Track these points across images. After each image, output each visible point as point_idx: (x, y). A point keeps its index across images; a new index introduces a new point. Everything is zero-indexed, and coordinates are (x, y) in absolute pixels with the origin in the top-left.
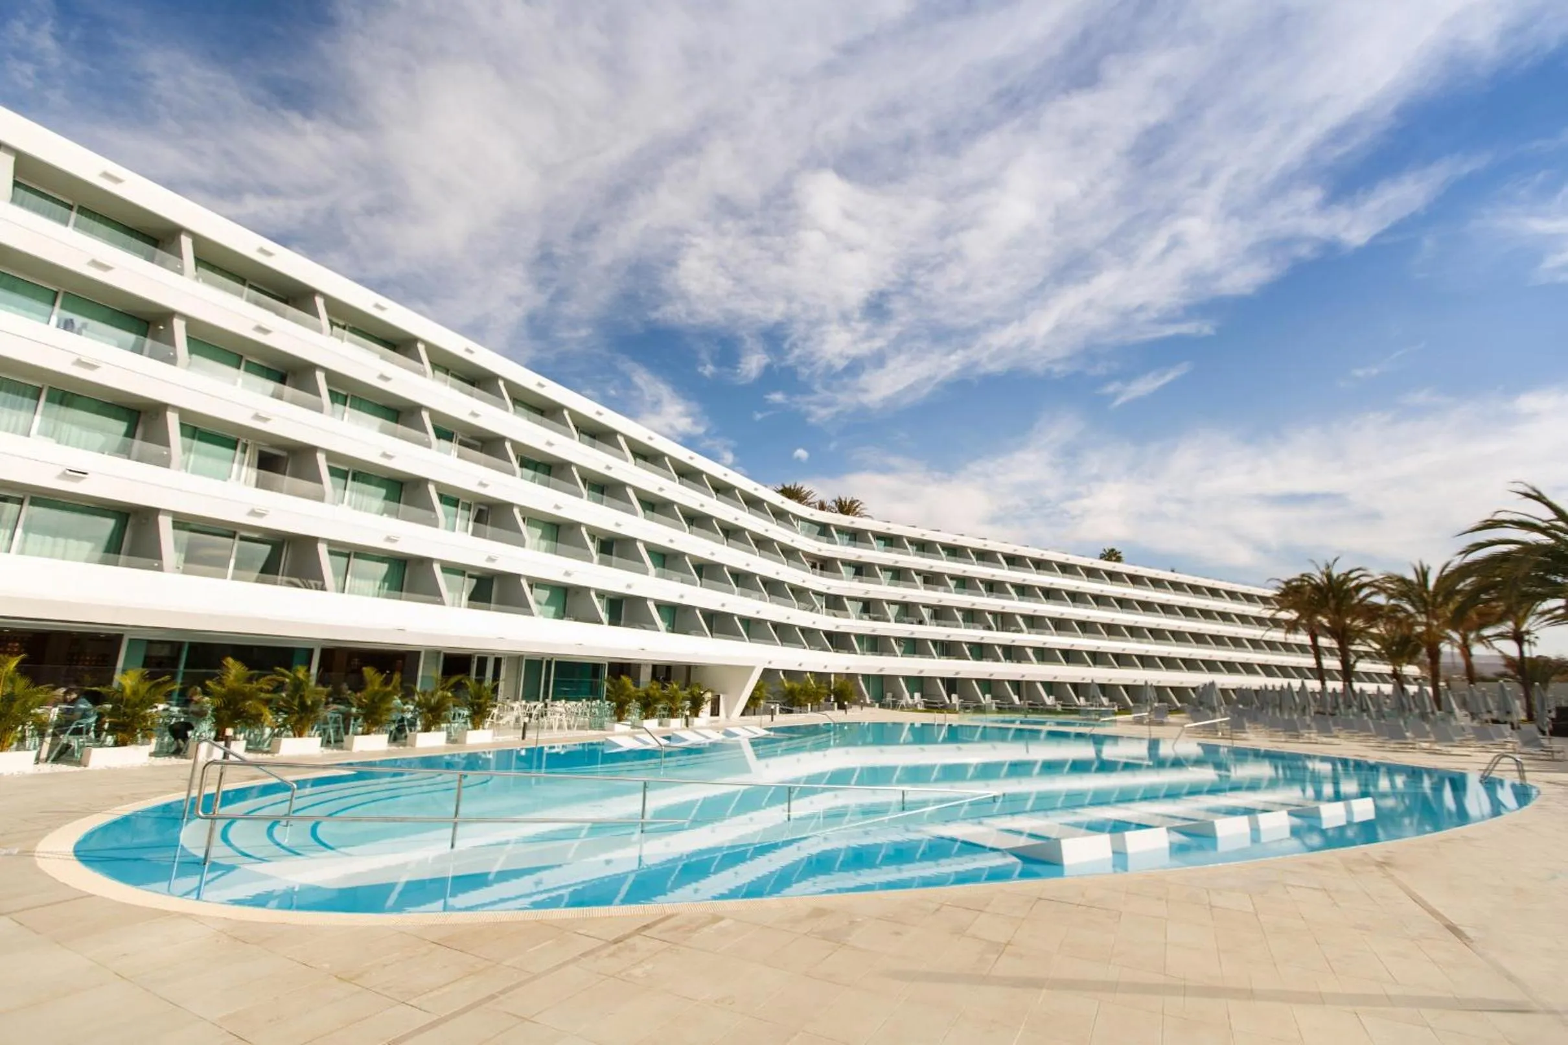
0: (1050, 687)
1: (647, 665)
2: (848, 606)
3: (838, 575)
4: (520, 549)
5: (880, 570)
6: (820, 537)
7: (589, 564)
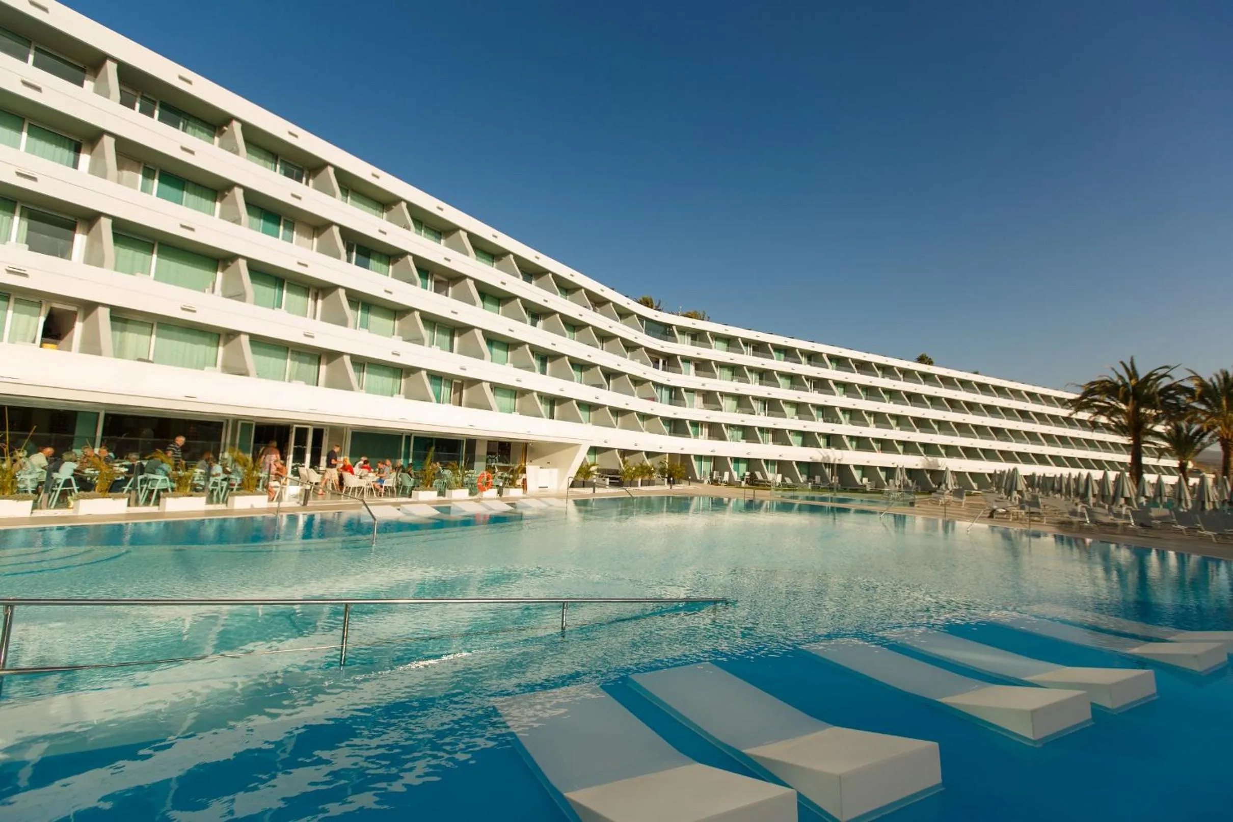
0: (865, 470)
1: (481, 441)
2: (685, 397)
3: (677, 369)
4: (342, 328)
5: (717, 367)
6: (663, 336)
7: (421, 347)
